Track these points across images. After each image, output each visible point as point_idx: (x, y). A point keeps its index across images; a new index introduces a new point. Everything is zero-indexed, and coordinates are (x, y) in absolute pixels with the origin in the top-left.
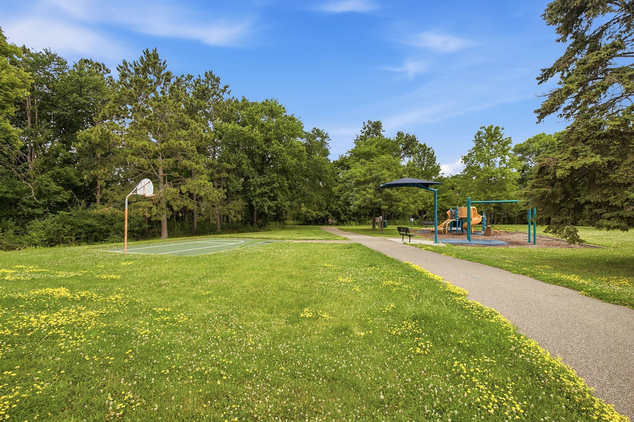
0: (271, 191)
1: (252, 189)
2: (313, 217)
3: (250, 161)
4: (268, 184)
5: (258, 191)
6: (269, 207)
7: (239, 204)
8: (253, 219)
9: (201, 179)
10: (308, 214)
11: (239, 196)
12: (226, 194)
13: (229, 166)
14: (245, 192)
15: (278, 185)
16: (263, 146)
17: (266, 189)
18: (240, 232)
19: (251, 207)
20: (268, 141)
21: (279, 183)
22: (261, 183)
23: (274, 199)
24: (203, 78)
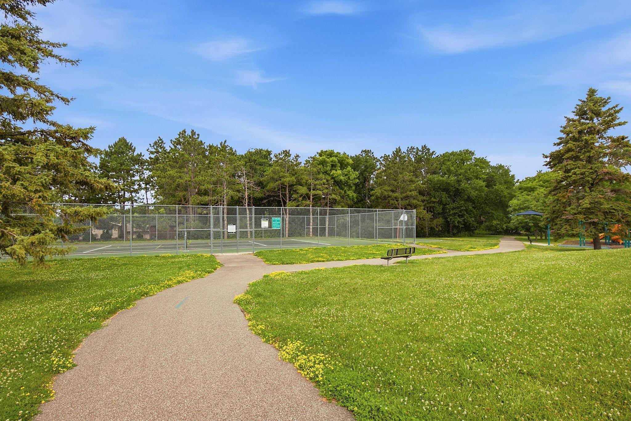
0: (460, 212)
1: (448, 211)
2: (503, 229)
3: (447, 195)
4: (458, 208)
5: (452, 212)
6: (458, 222)
7: (440, 221)
8: (449, 229)
9: (421, 209)
10: (498, 226)
11: (440, 216)
12: (433, 215)
13: (435, 200)
14: (443, 213)
15: (465, 208)
16: (456, 185)
17: (457, 211)
18: (440, 237)
19: (447, 222)
20: (459, 181)
21: (465, 207)
22: (454, 208)
23: (462, 216)
24: (420, 148)
